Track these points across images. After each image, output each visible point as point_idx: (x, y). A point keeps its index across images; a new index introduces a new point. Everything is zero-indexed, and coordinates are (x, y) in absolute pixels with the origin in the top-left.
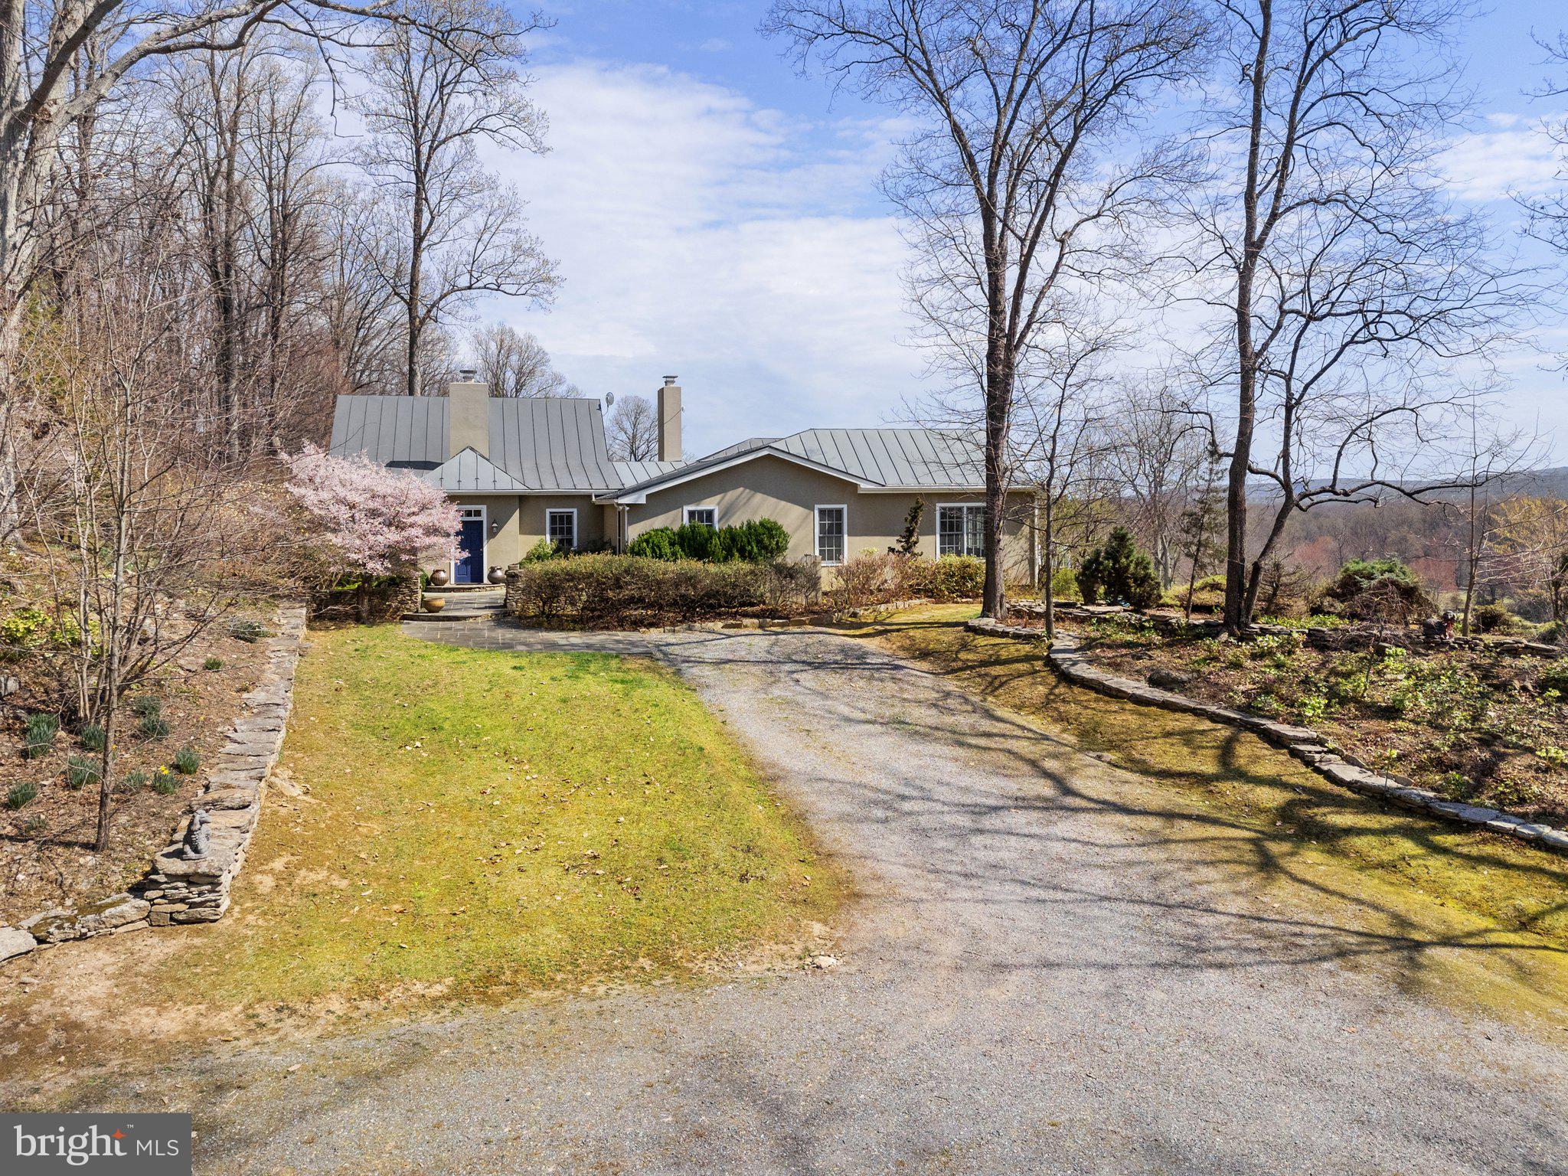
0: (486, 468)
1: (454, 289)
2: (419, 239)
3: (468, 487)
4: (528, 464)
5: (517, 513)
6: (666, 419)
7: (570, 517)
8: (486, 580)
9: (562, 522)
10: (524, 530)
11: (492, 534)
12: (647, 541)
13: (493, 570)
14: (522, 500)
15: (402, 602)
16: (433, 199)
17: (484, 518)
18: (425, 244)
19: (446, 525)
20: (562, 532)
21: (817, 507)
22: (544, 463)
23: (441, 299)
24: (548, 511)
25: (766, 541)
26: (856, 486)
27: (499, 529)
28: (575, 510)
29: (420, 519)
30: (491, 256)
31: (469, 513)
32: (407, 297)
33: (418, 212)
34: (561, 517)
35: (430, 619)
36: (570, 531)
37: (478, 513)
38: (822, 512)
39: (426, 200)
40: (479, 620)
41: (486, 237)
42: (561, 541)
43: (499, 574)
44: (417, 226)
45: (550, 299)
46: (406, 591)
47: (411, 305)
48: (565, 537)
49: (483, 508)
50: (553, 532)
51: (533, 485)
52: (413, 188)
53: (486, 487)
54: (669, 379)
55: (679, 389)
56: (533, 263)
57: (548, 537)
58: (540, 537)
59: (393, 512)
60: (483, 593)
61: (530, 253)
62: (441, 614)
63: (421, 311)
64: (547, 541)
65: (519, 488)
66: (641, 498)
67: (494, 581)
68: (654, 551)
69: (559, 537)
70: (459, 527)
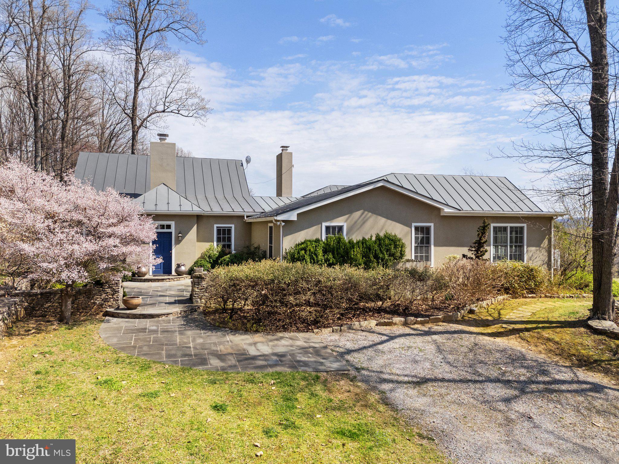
0: (175, 197)
1: (156, 112)
2: (137, 84)
3: (162, 209)
4: (201, 197)
5: (195, 227)
6: (284, 171)
7: (229, 231)
8: (173, 273)
9: (224, 234)
10: (200, 239)
11: (178, 241)
12: (305, 249)
13: (179, 266)
14: (199, 218)
15: (106, 300)
16: (144, 63)
17: (173, 230)
18: (140, 88)
19: (142, 235)
20: (224, 240)
21: (414, 224)
22: (210, 196)
23: (148, 117)
24: (215, 226)
25: (393, 250)
26: (439, 210)
27: (183, 237)
28: (233, 226)
29: (119, 230)
30: (174, 96)
31: (163, 227)
32: (131, 115)
33: (137, 70)
34: (224, 230)
35: (128, 316)
36: (229, 239)
37: (169, 227)
38: (417, 229)
39: (141, 63)
40: (171, 317)
41: (173, 85)
42: (224, 246)
43: (183, 268)
44: (136, 78)
45: (205, 119)
46: (109, 290)
47: (133, 119)
48: (226, 243)
49: (172, 223)
50: (219, 240)
51: (204, 209)
52: (134, 57)
53: (175, 209)
54: (284, 148)
55: (291, 154)
56: (196, 100)
57: (215, 243)
58: (210, 244)
59: (94, 224)
60: (172, 283)
61: (194, 95)
62: (138, 311)
63: (138, 123)
64: (215, 247)
65: (196, 210)
66: (293, 216)
67: (179, 274)
68: (312, 258)
69: (222, 243)
70: (155, 237)
